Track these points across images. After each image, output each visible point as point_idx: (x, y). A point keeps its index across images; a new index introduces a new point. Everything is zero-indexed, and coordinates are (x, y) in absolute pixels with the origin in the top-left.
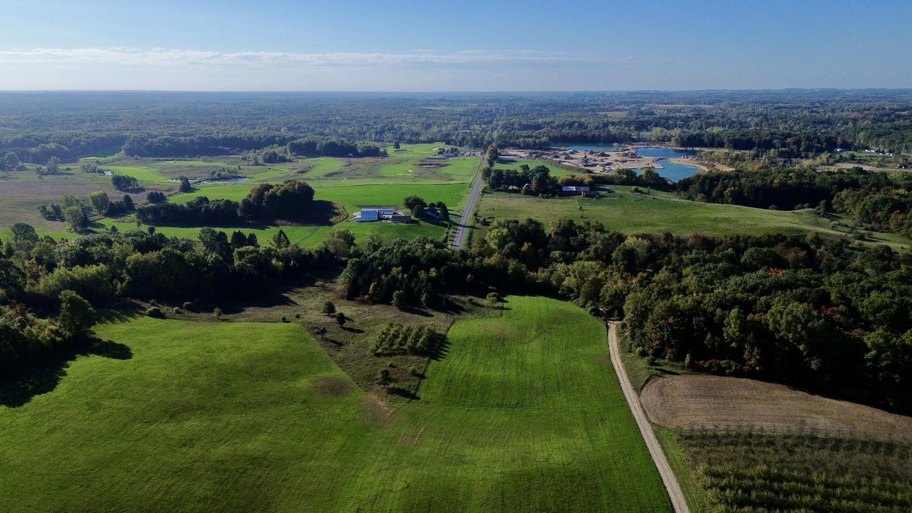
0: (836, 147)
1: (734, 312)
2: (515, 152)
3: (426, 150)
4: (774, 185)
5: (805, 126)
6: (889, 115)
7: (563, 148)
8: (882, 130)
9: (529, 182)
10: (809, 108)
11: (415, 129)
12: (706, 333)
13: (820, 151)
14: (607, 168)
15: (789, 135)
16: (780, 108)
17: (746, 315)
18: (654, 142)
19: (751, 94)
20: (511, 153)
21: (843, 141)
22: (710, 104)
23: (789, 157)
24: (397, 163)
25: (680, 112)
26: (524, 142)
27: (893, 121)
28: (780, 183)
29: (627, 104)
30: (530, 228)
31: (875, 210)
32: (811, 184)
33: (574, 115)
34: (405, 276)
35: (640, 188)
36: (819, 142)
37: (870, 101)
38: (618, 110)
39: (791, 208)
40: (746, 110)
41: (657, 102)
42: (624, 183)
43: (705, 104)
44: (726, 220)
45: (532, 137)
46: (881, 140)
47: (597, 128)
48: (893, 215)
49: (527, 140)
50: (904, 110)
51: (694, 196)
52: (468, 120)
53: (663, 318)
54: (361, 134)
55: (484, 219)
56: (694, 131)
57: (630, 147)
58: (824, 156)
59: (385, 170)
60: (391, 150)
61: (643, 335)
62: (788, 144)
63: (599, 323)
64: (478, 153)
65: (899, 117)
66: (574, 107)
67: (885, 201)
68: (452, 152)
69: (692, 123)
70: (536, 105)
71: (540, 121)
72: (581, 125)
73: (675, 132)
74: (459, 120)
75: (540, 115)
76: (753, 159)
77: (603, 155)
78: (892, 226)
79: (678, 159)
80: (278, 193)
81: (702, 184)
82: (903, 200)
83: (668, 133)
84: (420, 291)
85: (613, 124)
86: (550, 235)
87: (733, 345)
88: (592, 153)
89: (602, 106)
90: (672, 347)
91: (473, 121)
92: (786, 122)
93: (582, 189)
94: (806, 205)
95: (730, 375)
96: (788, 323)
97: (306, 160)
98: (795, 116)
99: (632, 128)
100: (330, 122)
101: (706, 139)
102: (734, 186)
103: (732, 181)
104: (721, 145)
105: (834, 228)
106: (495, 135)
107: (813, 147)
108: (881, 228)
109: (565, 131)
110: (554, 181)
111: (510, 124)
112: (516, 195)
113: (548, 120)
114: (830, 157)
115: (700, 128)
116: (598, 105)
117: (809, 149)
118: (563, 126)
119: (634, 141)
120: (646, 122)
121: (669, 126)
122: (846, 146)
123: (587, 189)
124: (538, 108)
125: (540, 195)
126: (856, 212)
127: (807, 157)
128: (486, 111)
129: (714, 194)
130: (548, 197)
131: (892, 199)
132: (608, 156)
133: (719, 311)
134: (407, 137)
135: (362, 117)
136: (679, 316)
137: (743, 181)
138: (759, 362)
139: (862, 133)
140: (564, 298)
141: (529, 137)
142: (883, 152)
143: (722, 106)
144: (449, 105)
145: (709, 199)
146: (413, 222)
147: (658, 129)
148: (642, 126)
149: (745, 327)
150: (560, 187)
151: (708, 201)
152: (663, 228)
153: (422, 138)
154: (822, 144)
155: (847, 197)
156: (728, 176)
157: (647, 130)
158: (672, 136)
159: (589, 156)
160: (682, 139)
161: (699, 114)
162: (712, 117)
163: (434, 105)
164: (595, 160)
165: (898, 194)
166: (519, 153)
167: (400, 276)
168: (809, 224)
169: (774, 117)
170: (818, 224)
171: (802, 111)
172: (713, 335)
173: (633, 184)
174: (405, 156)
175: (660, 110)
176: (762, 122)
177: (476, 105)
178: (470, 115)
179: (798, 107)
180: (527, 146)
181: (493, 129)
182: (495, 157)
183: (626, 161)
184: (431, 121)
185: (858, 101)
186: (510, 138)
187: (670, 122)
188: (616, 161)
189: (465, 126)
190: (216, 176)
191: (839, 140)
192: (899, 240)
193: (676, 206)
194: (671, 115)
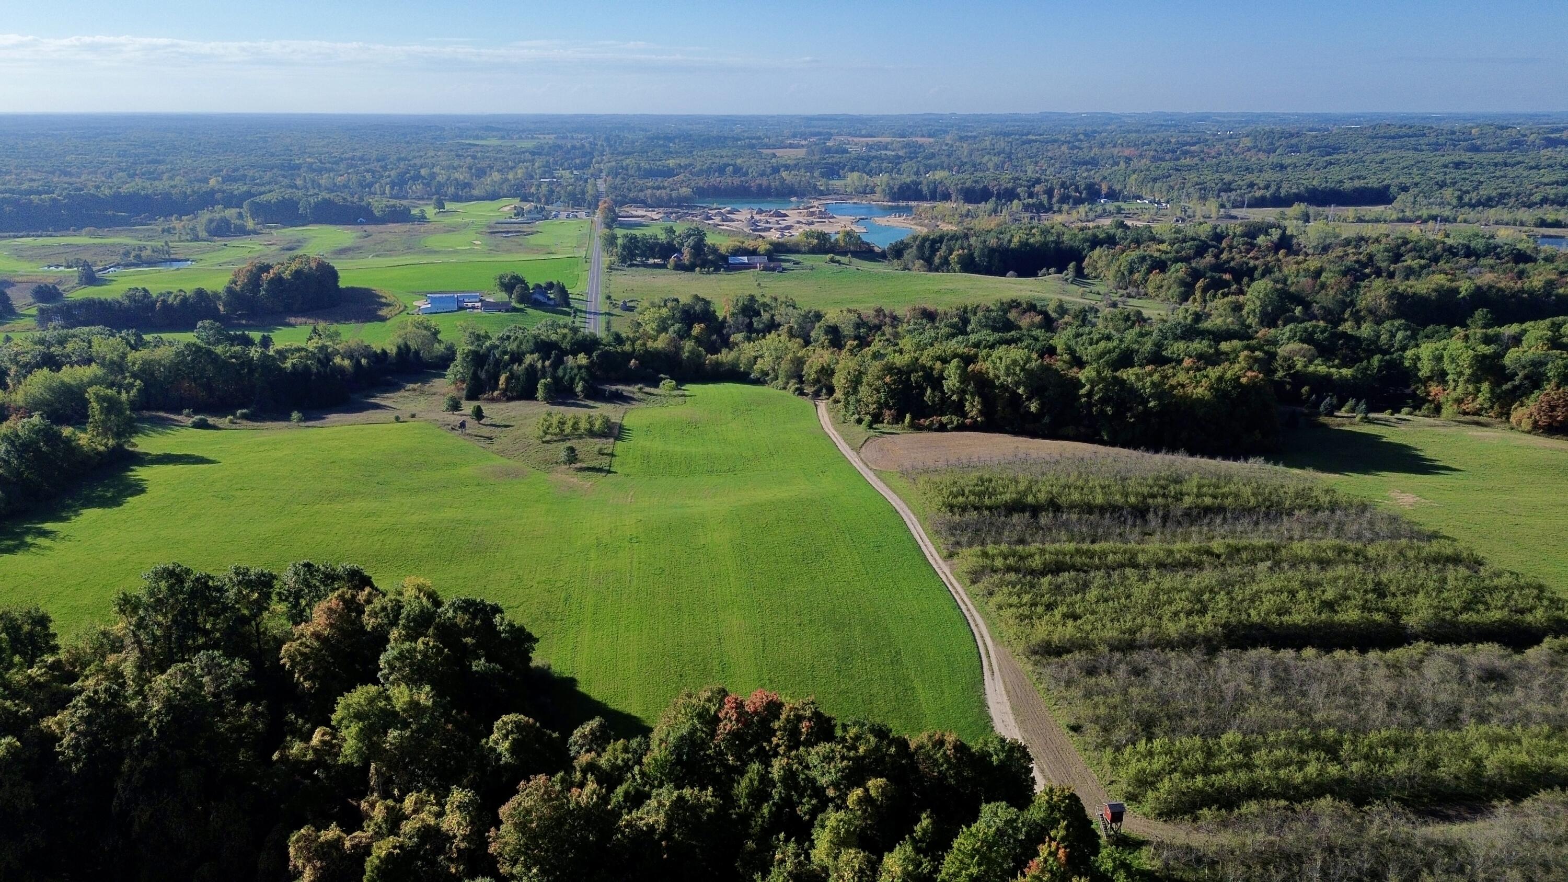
0: (1099, 197)
1: (955, 362)
2: (640, 212)
3: (492, 211)
4: (1012, 245)
5: (1062, 168)
6: (1174, 151)
7: (715, 206)
8: (1159, 172)
9: (679, 251)
10: (1069, 142)
11: (459, 176)
12: (926, 389)
13: (1078, 202)
14: (786, 233)
15: (1038, 181)
16: (1030, 142)
17: (967, 365)
18: (850, 196)
19: (989, 119)
20: (634, 213)
21: (1110, 188)
22: (930, 136)
23: (1038, 212)
24: (449, 231)
25: (886, 149)
26: (653, 195)
27: (1178, 159)
28: (1020, 241)
29: (804, 136)
30: (697, 308)
31: (1131, 272)
32: (1058, 243)
33: (724, 153)
34: (547, 363)
35: (837, 258)
36: (1077, 190)
37: (1154, 132)
38: (791, 146)
39: (1034, 274)
40: (983, 146)
41: (850, 134)
42: (814, 251)
43: (923, 136)
44: (952, 291)
45: (664, 188)
46: (1158, 184)
47: (762, 174)
48: (1151, 277)
49: (658, 193)
50: (1194, 144)
51: (910, 265)
52: (548, 162)
53: (879, 378)
54: (364, 187)
55: (625, 303)
56: (907, 179)
57: (816, 203)
58: (1083, 209)
59: (433, 241)
60: (430, 211)
61: (859, 401)
62: (1037, 194)
63: (807, 402)
64: (581, 214)
65: (1185, 153)
66: (721, 141)
67: (1143, 259)
68: (539, 213)
69: (904, 166)
70: (658, 138)
71: (671, 163)
72: (737, 170)
73: (882, 180)
74: (533, 162)
75: (669, 154)
76: (990, 215)
77: (778, 214)
78: (1150, 290)
79: (887, 218)
80: (287, 275)
81: (921, 247)
82: (1164, 257)
83: (871, 181)
84: (572, 380)
85: (787, 167)
86: (725, 318)
87: (954, 397)
88: (760, 212)
89: (766, 140)
90: (890, 409)
91: (556, 163)
92: (1036, 163)
93: (756, 259)
94: (1052, 270)
95: (953, 430)
96: (1007, 368)
97: (283, 231)
98: (1050, 154)
99: (816, 174)
100: (298, 167)
101: (925, 190)
102: (963, 249)
103: (959, 242)
104: (946, 197)
105: (1083, 295)
106: (602, 186)
107: (1069, 197)
108: (1138, 293)
109: (715, 180)
110: (714, 250)
111: (622, 168)
112: (662, 271)
113: (684, 161)
114: (1091, 210)
115: (917, 173)
116: (759, 138)
117: (1064, 199)
118: (708, 172)
119: (822, 193)
120: (837, 164)
121: (871, 171)
122: (1112, 195)
123: (765, 259)
124: (661, 142)
125: (698, 269)
126: (1110, 274)
127: (1060, 211)
128: (574, 147)
129: (937, 261)
130: (708, 273)
131: (1151, 256)
132: (786, 215)
133: (938, 365)
134: (451, 190)
135: (353, 159)
136: (896, 374)
137: (973, 240)
138: (981, 412)
139: (1134, 177)
140: (757, 382)
141: (658, 188)
142: (1159, 203)
143: (948, 139)
144: (503, 138)
145: (930, 266)
146: (515, 310)
147: (856, 175)
148: (832, 171)
149: (965, 378)
150: (724, 258)
151: (930, 270)
152: (873, 305)
153: (476, 192)
154: (1081, 193)
155: (1100, 257)
156: (954, 237)
157: (840, 177)
158: (876, 185)
159: (757, 217)
160: (891, 188)
161: (915, 153)
162: (933, 156)
163: (477, 137)
164: (768, 222)
165: (1159, 250)
166: (649, 214)
167: (539, 365)
168: (1054, 292)
169: (1020, 155)
170: (1065, 292)
171: (1059, 147)
172: (933, 390)
173: (826, 252)
174: (458, 220)
175: (857, 146)
176: (1004, 163)
177: (553, 136)
178: (548, 154)
179: (1055, 141)
180: (658, 204)
181: (596, 176)
182: (612, 221)
183: (812, 223)
184: (483, 164)
185: (1138, 131)
186: (630, 190)
187: (873, 164)
188: (799, 222)
189: (545, 172)
190: (131, 258)
191: (1104, 189)
192: (1157, 306)
193: (887, 277)
194: (873, 153)
